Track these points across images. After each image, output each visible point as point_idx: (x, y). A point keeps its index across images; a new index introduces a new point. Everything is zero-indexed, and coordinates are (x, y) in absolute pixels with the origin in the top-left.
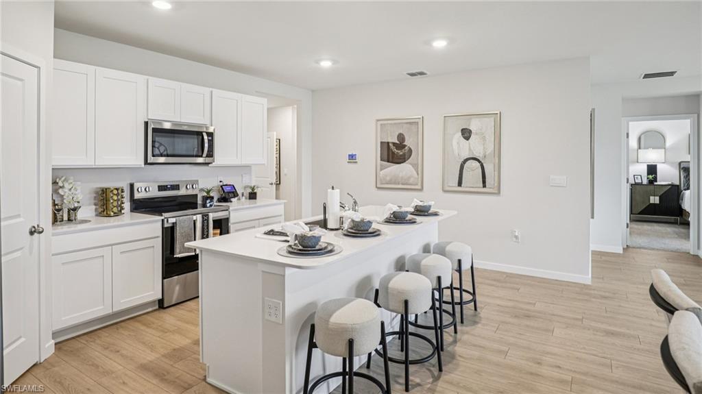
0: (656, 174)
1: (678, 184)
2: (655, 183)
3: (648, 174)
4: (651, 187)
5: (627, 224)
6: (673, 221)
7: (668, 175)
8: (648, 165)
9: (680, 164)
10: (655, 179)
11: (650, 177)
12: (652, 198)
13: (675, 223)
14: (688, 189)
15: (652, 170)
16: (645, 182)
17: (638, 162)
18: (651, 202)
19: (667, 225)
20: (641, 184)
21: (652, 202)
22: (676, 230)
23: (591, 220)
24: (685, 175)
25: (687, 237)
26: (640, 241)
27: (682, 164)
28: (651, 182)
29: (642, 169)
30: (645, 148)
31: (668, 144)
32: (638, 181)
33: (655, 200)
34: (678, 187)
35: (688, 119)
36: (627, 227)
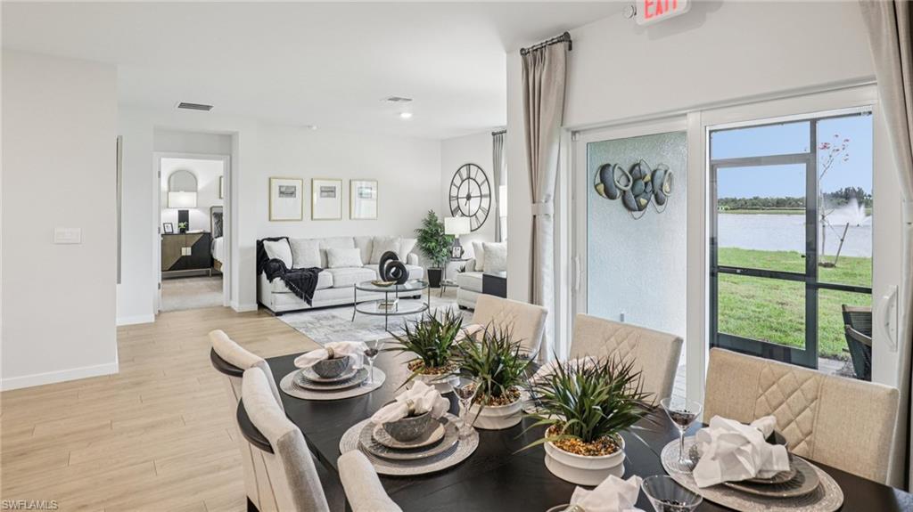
0: (188, 221)
1: (209, 231)
2: (187, 232)
3: (180, 222)
4: (183, 237)
5: (159, 285)
6: (204, 273)
7: (200, 222)
8: (179, 211)
9: (211, 209)
10: (187, 227)
11: (182, 225)
12: (184, 249)
13: (206, 275)
14: (221, 234)
15: (183, 216)
16: (176, 231)
17: (168, 207)
19: (199, 279)
20: (171, 234)
21: (183, 254)
22: (209, 282)
23: (118, 286)
24: (216, 221)
25: (221, 288)
26: (173, 302)
27: (213, 209)
28: (183, 231)
29: (171, 216)
30: (175, 191)
31: (200, 186)
32: (169, 230)
33: (186, 251)
34: (210, 234)
35: (221, 159)
36: (159, 288)
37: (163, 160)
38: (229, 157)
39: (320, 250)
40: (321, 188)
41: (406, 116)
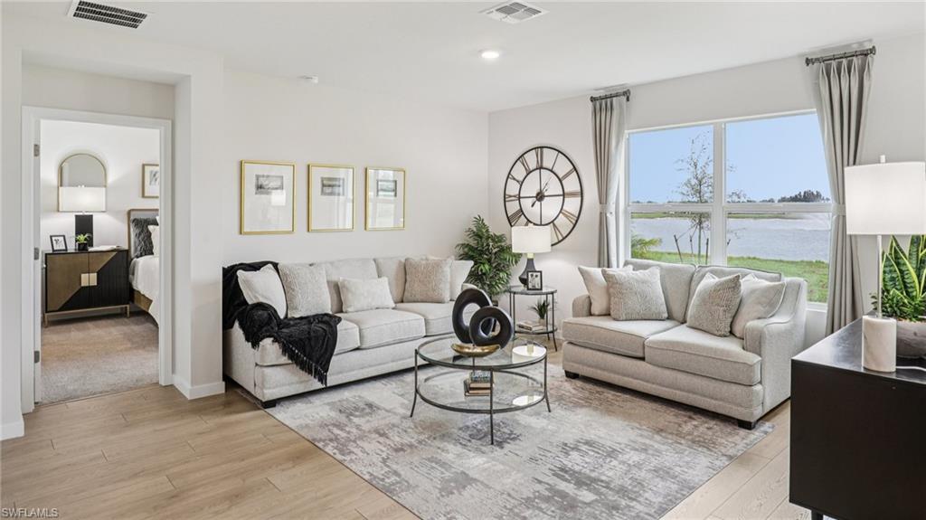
0: (91, 232)
1: (126, 248)
2: (91, 249)
3: (78, 233)
4: (83, 256)
6: (119, 311)
7: (111, 233)
8: (76, 216)
9: (129, 213)
10: (90, 242)
11: (82, 238)
12: (85, 277)
13: (122, 315)
14: (148, 250)
15: (84, 224)
16: (72, 247)
17: (58, 211)
18: (83, 285)
19: (109, 322)
20: (64, 252)
22: (125, 329)
24: (138, 231)
27: (132, 213)
28: (83, 248)
29: (65, 225)
30: (70, 185)
31: (111, 179)
32: (60, 246)
33: (89, 279)
34: (128, 252)
35: (156, 126)
37: (43, 123)
38: (170, 122)
39: (328, 282)
40: (323, 179)
41: (491, 56)
